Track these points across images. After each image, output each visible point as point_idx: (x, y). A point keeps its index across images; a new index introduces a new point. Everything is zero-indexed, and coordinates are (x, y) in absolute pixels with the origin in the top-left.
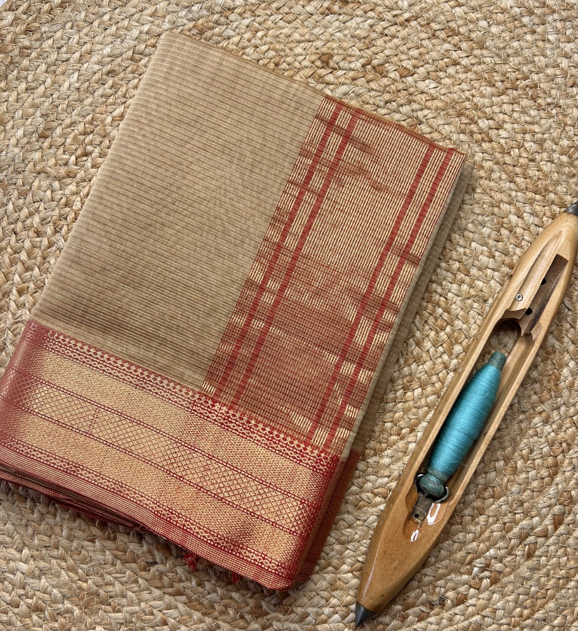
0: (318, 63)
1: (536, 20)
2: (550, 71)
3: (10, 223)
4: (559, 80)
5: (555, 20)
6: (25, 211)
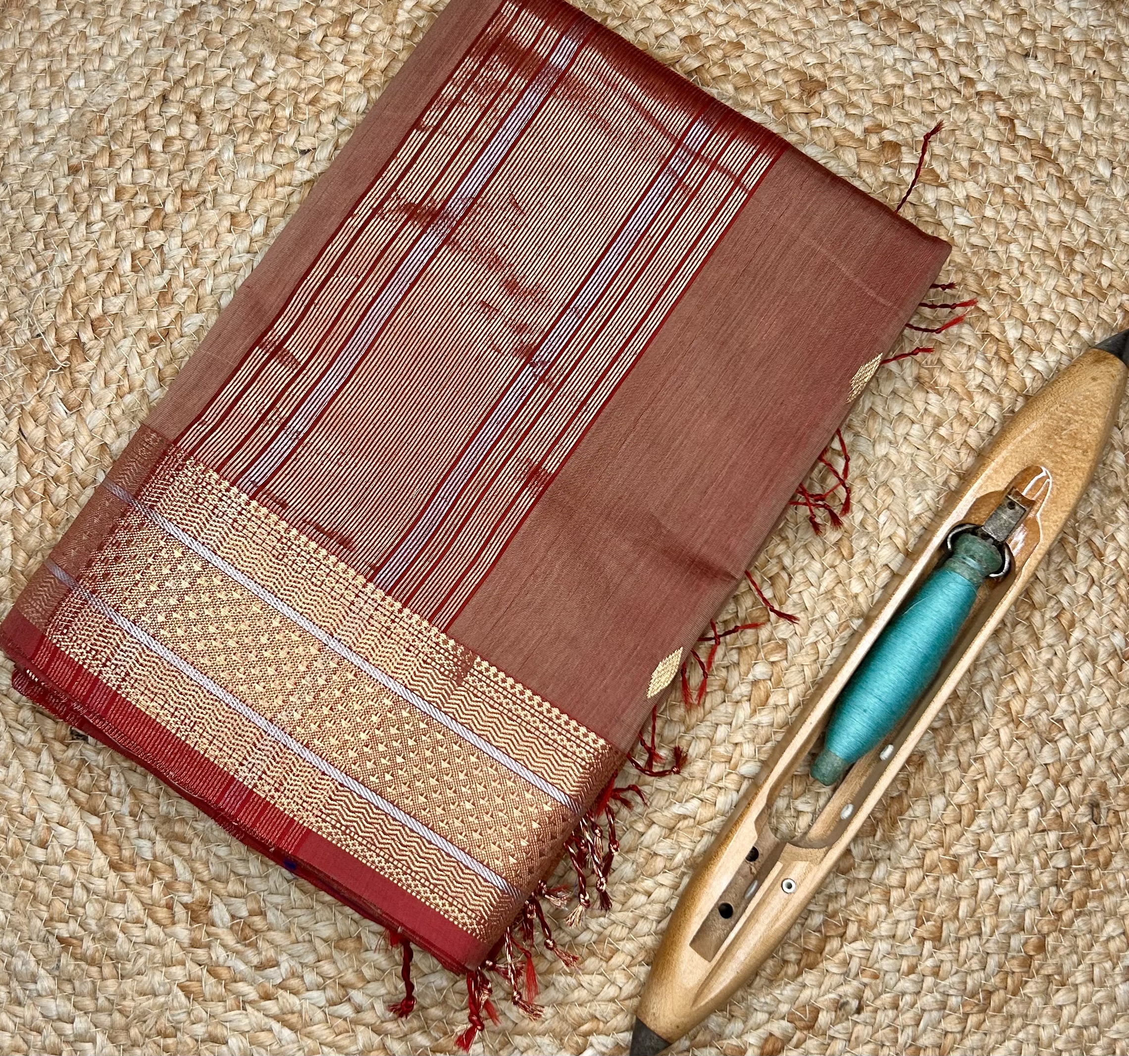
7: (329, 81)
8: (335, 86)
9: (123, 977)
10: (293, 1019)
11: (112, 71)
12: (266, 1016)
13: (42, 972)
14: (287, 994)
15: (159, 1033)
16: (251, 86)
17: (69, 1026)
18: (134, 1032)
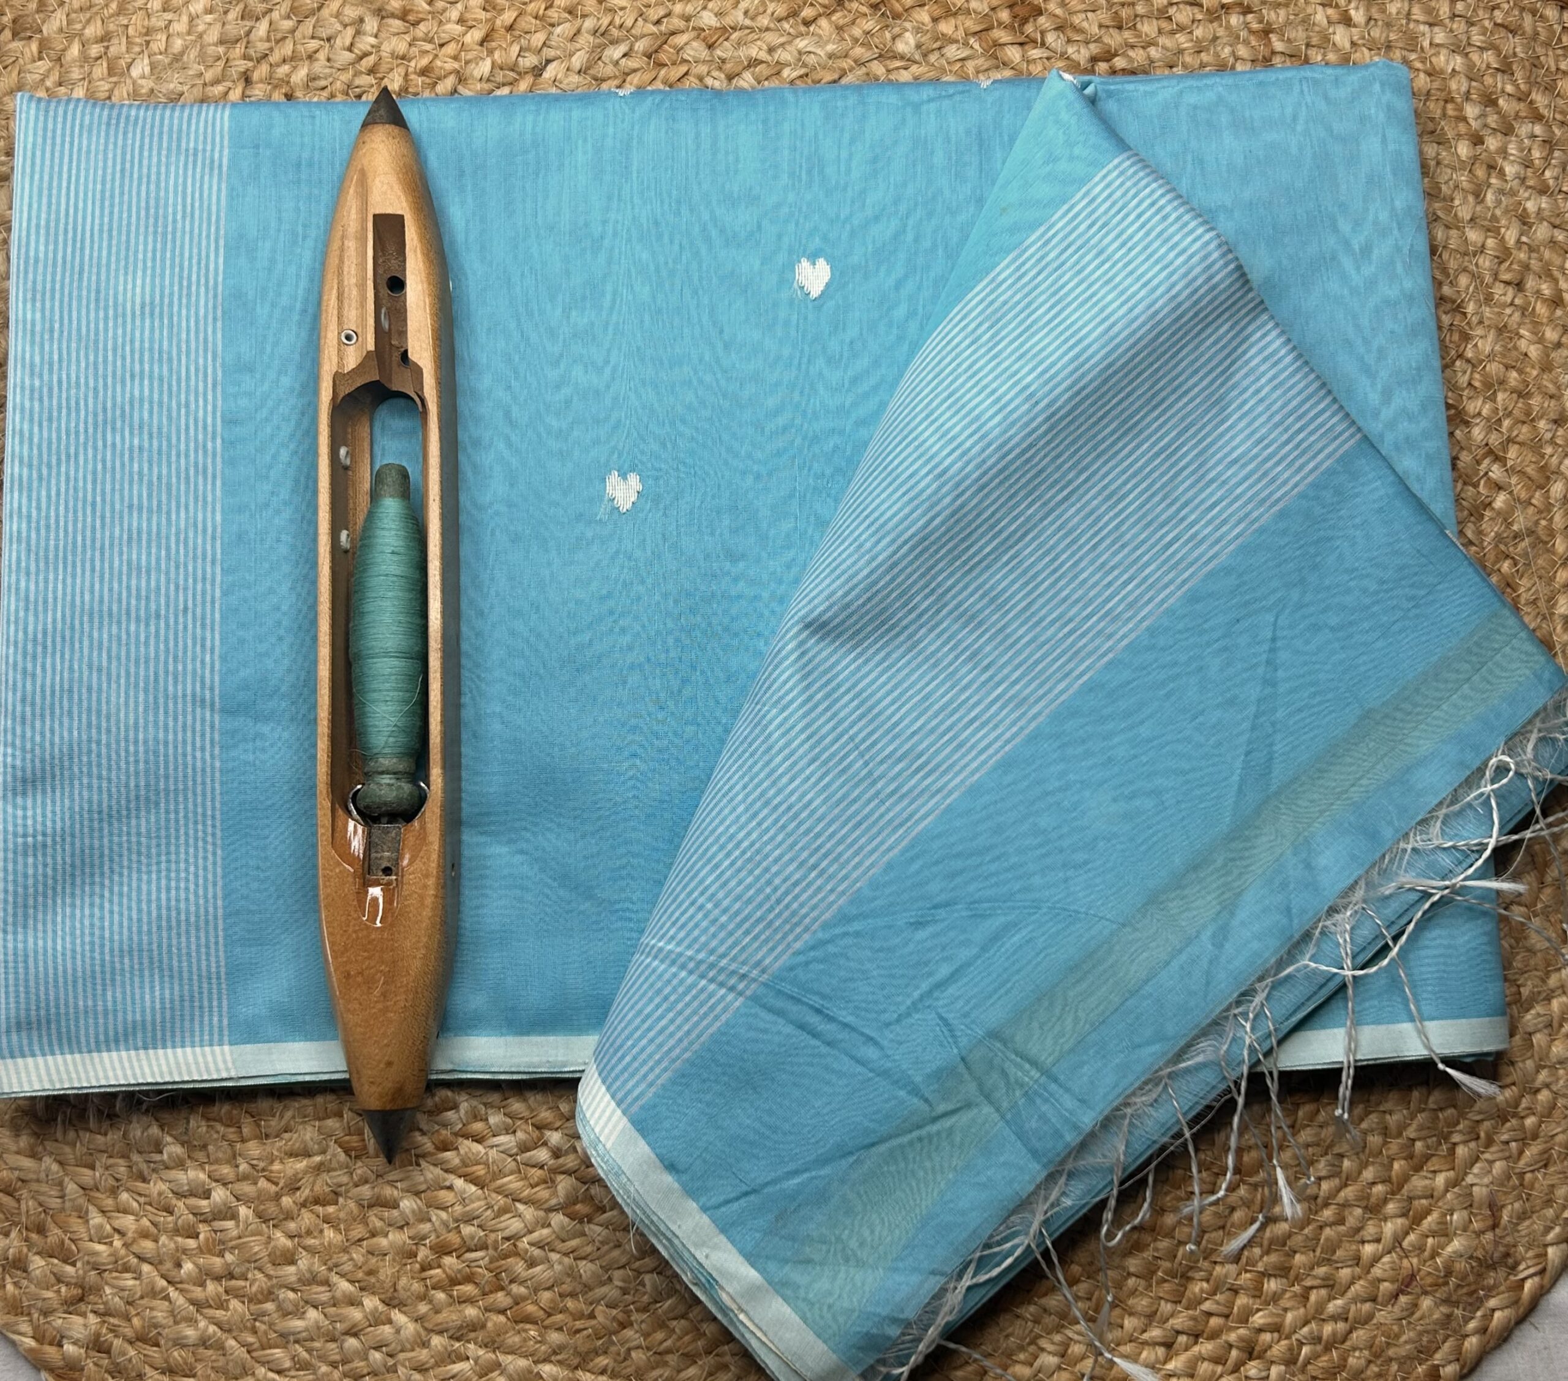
0: (1005, 15)
1: (1492, 120)
2: (1473, 235)
3: (246, 57)
4: (1485, 263)
5: (1533, 136)
6: (287, 49)
7: (442, 45)
8: (450, 49)
9: (267, 1136)
10: (480, 1171)
11: (182, 53)
12: (447, 1171)
13: (169, 1139)
14: (468, 1143)
15: (317, 1201)
16: (348, 56)
17: (204, 1203)
18: (287, 1201)
